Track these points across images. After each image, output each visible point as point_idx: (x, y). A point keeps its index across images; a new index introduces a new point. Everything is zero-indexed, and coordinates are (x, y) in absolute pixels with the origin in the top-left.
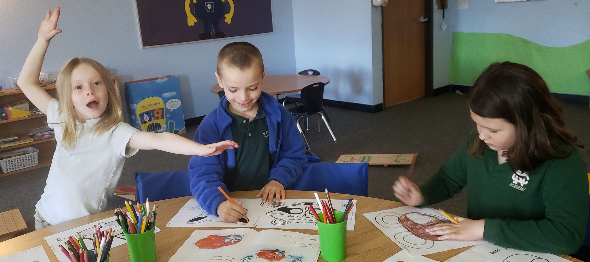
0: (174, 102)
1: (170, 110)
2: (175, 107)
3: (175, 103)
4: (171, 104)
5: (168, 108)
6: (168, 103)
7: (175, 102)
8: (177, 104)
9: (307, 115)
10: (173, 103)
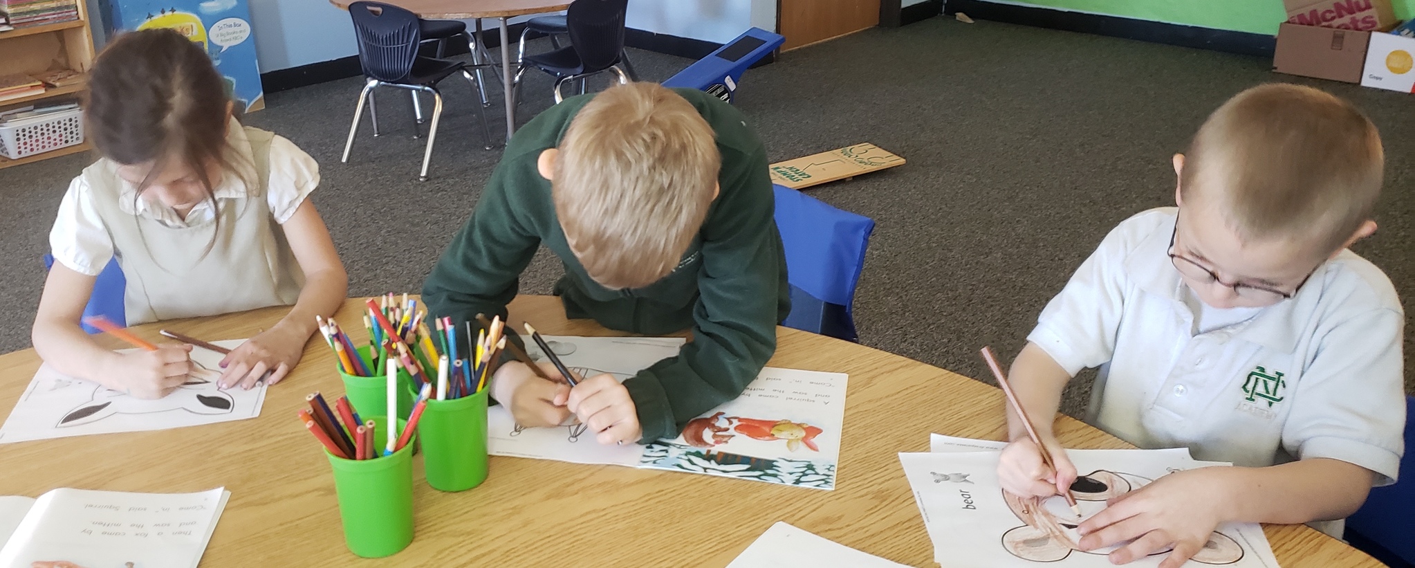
0: (231, 26)
1: (222, 47)
2: (236, 38)
3: (233, 29)
4: (224, 31)
5: (216, 41)
6: (214, 30)
7: (235, 25)
8: (241, 32)
9: (582, 73)
10: (231, 30)
